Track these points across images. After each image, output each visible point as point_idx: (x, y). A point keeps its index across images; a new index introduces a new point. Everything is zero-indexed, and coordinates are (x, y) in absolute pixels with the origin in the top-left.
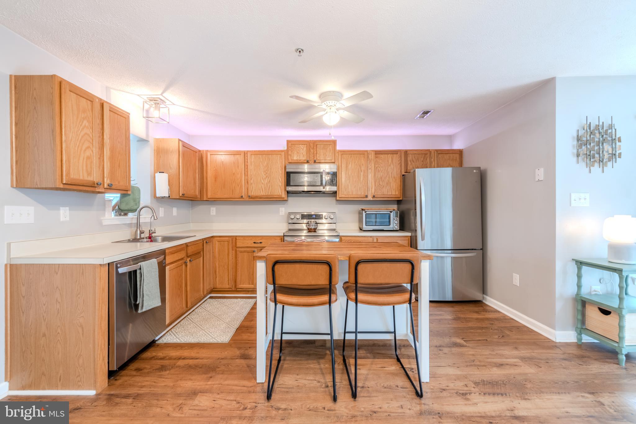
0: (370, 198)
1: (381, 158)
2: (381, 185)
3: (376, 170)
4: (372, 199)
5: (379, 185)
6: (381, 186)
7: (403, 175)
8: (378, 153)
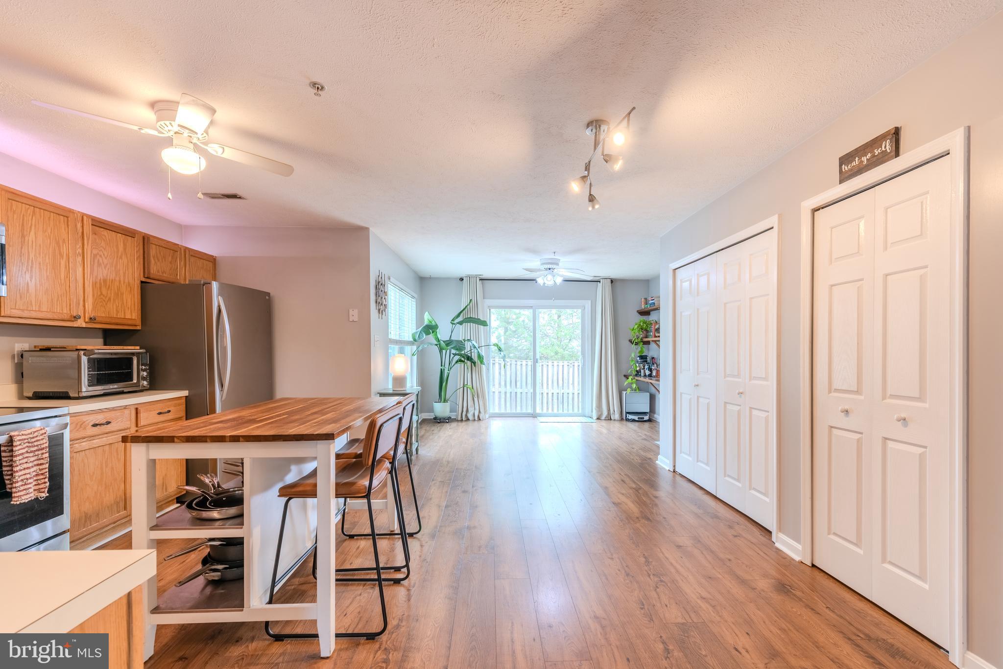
0: (81, 323)
1: (104, 237)
2: (104, 296)
3: (94, 261)
4: (84, 325)
5: (100, 295)
6: (104, 298)
7: (142, 282)
8: (99, 224)
